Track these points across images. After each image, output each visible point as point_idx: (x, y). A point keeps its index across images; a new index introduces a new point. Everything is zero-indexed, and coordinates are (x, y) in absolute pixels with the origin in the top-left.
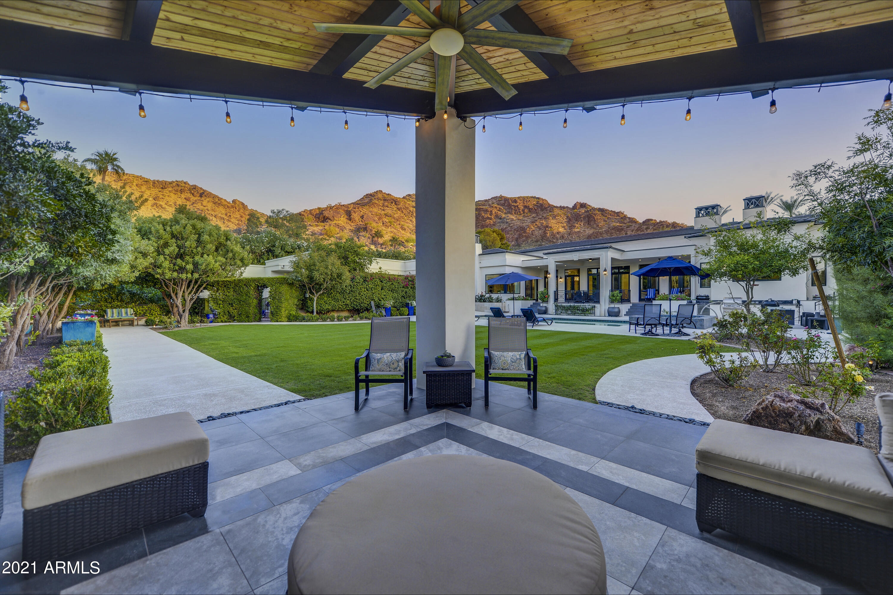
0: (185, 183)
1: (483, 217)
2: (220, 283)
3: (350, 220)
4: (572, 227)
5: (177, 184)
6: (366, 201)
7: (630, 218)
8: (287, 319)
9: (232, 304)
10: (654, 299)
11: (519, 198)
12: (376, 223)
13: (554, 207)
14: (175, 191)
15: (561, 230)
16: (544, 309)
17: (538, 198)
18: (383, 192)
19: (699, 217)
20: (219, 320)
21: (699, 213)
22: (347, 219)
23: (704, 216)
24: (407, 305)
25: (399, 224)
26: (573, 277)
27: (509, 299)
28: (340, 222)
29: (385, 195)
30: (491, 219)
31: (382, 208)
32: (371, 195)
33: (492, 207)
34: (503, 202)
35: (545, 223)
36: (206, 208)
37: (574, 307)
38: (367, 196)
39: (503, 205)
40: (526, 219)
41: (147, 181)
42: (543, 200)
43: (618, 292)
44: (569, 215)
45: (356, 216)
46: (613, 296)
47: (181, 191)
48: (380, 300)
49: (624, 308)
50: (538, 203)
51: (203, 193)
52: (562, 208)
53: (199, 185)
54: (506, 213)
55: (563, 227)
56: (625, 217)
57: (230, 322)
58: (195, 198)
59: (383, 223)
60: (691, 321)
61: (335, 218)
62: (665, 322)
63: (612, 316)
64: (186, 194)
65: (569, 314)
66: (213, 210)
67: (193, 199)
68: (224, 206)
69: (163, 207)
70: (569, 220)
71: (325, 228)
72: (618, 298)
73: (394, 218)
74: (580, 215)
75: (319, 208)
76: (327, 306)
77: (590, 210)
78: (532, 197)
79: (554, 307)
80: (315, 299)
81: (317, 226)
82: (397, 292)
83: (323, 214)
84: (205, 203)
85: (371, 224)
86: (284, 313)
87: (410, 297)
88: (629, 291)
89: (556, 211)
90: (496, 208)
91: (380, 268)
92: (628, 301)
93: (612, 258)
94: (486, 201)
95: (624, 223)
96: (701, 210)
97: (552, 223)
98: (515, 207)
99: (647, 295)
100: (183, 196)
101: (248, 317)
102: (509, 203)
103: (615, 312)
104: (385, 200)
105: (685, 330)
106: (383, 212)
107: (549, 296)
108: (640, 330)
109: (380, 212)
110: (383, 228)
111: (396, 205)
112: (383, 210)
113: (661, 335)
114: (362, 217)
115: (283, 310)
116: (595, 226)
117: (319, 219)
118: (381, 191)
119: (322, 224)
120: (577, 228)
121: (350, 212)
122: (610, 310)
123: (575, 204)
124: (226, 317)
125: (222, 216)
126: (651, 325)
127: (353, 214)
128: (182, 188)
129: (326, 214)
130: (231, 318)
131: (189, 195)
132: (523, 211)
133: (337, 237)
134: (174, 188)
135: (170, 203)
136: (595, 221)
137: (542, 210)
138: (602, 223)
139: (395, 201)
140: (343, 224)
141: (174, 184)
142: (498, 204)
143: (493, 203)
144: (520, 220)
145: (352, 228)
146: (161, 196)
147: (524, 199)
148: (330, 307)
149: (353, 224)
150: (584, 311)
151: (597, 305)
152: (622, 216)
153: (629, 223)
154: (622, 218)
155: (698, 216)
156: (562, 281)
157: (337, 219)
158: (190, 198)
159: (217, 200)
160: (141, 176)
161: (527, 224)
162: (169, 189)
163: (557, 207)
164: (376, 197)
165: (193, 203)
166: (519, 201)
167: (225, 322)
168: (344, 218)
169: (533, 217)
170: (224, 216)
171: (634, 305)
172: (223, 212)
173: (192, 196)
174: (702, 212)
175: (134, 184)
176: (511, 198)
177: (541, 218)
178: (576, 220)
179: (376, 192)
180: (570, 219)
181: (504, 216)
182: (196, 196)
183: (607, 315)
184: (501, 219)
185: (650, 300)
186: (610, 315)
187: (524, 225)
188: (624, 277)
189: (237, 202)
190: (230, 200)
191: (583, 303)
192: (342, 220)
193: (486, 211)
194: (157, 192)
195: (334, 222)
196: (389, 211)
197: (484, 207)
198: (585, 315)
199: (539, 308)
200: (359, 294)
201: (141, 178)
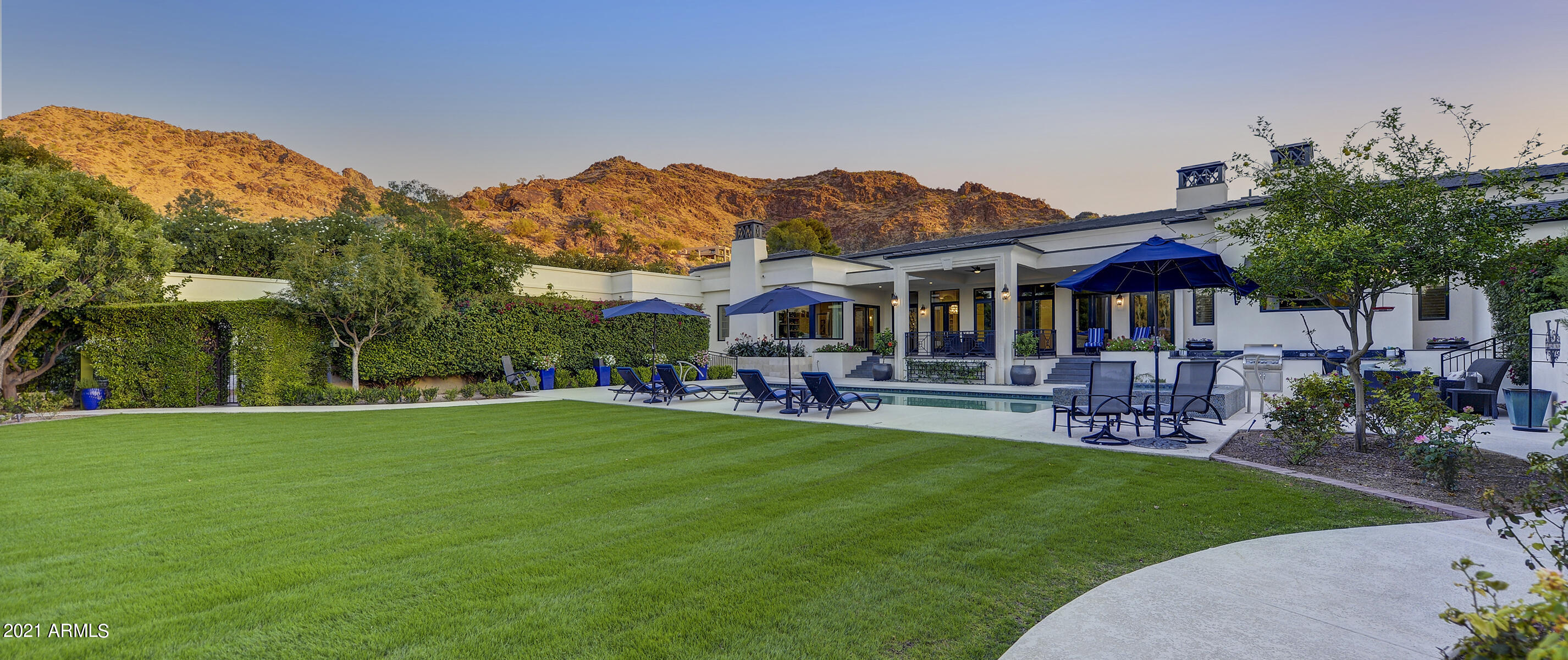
0: (250, 136)
1: (804, 205)
2: (116, 314)
3: (561, 207)
4: (957, 225)
5: (235, 139)
6: (595, 175)
7: (1054, 211)
8: (278, 399)
9: (147, 364)
10: (1104, 350)
11: (866, 173)
12: (610, 212)
13: (927, 189)
14: (231, 150)
15: (939, 229)
16: (885, 369)
17: (900, 175)
18: (627, 159)
19: (1185, 187)
20: (115, 402)
21: (1185, 180)
22: (554, 205)
23: (1194, 186)
24: (595, 364)
25: (655, 217)
26: (946, 306)
27: (819, 351)
28: (541, 211)
29: (630, 166)
30: (818, 209)
31: (625, 188)
32: (603, 164)
33: (821, 188)
34: (839, 180)
35: (911, 218)
36: (290, 183)
37: (945, 365)
38: (597, 166)
39: (839, 185)
40: (879, 210)
41: (174, 132)
42: (908, 177)
43: (1030, 333)
44: (953, 204)
45: (571, 200)
46: (1021, 342)
47: (243, 152)
48: (533, 354)
49: (1044, 367)
50: (899, 182)
51: (286, 155)
52: (940, 192)
53: (279, 141)
54: (844, 200)
55: (942, 225)
56: (1047, 209)
57: (142, 406)
58: (270, 165)
59: (622, 214)
60: (1208, 405)
61: (532, 204)
62: (1141, 407)
63: (1019, 384)
64: (252, 157)
65: (934, 381)
66: (304, 187)
67: (265, 165)
68: (326, 180)
69: (207, 180)
70: (953, 213)
71: (513, 221)
72: (1031, 346)
73: (645, 205)
74: (970, 205)
75: (503, 186)
76: (396, 369)
77: (988, 196)
78: (889, 173)
79: (905, 365)
80: (357, 351)
81: (497, 216)
82: (572, 336)
83: (509, 195)
84: (289, 174)
85: (598, 215)
86: (268, 383)
87: (604, 346)
88: (1054, 332)
89: (931, 198)
90: (827, 190)
91: (550, 287)
92: (1052, 352)
93: (1019, 266)
94: (810, 178)
95: (1045, 219)
96: (1188, 174)
97: (924, 217)
98: (860, 188)
99: (1088, 340)
100: (246, 160)
101: (183, 394)
102: (850, 182)
103: (1025, 375)
104: (629, 174)
105: (1194, 428)
106: (626, 195)
107: (895, 344)
108: (1080, 427)
109: (619, 194)
110: (622, 222)
111: (650, 182)
112: (627, 191)
113: (1135, 443)
114: (583, 202)
115: (268, 377)
116: (996, 223)
117: (502, 204)
118: (623, 158)
119: (507, 213)
120: (967, 227)
121: (560, 192)
122: (1016, 371)
123: (963, 186)
124: (130, 395)
125: (321, 198)
126: (1107, 414)
127: (566, 196)
128: (245, 145)
129: (515, 195)
130: (145, 398)
131: (258, 159)
132: (874, 195)
133: (534, 238)
134: (228, 145)
135: (220, 174)
136: (996, 214)
137: (907, 195)
138: (1008, 219)
139: (648, 176)
140: (547, 215)
141: (229, 138)
142: (831, 185)
143: (822, 182)
144: (870, 211)
145: (562, 222)
146: (203, 160)
147: (875, 175)
148: (403, 370)
149: (565, 215)
150: (965, 375)
151: (990, 362)
152: (1041, 207)
153: (1053, 218)
154: (1041, 210)
155: (1182, 185)
156: (925, 313)
157: (536, 205)
158: (260, 164)
159: (312, 169)
160: (162, 122)
161: (881, 219)
162: (219, 147)
163: (931, 190)
164: (614, 168)
165: (266, 174)
166: (866, 179)
167: (131, 406)
168: (550, 204)
169: (892, 207)
170: (325, 199)
171: (1063, 360)
172: (324, 191)
173: (263, 160)
174: (1191, 178)
175: (149, 136)
176: (853, 174)
177: (904, 210)
178: (965, 214)
179: (614, 160)
180: (954, 211)
181: (841, 204)
182: (271, 162)
183: (1010, 382)
184: (835, 209)
185: (1094, 351)
186: (1015, 382)
187: (876, 220)
188: (1045, 305)
189: (352, 173)
190: (338, 169)
191: (963, 357)
192: (546, 208)
193: (811, 195)
194: (194, 151)
195: (530, 211)
196: (636, 193)
197: (806, 189)
198: (966, 383)
199: (876, 367)
200: (480, 340)
201: (164, 125)
